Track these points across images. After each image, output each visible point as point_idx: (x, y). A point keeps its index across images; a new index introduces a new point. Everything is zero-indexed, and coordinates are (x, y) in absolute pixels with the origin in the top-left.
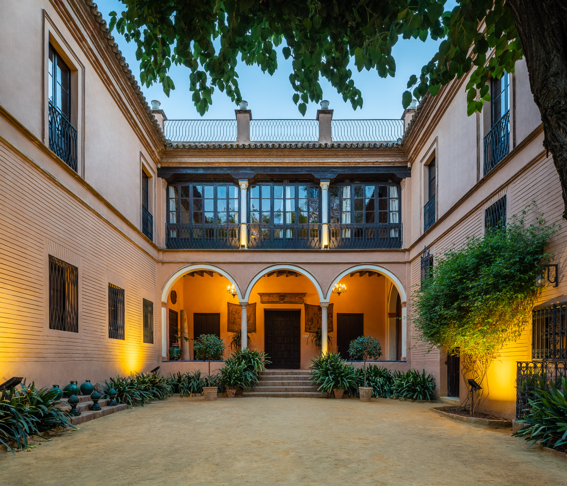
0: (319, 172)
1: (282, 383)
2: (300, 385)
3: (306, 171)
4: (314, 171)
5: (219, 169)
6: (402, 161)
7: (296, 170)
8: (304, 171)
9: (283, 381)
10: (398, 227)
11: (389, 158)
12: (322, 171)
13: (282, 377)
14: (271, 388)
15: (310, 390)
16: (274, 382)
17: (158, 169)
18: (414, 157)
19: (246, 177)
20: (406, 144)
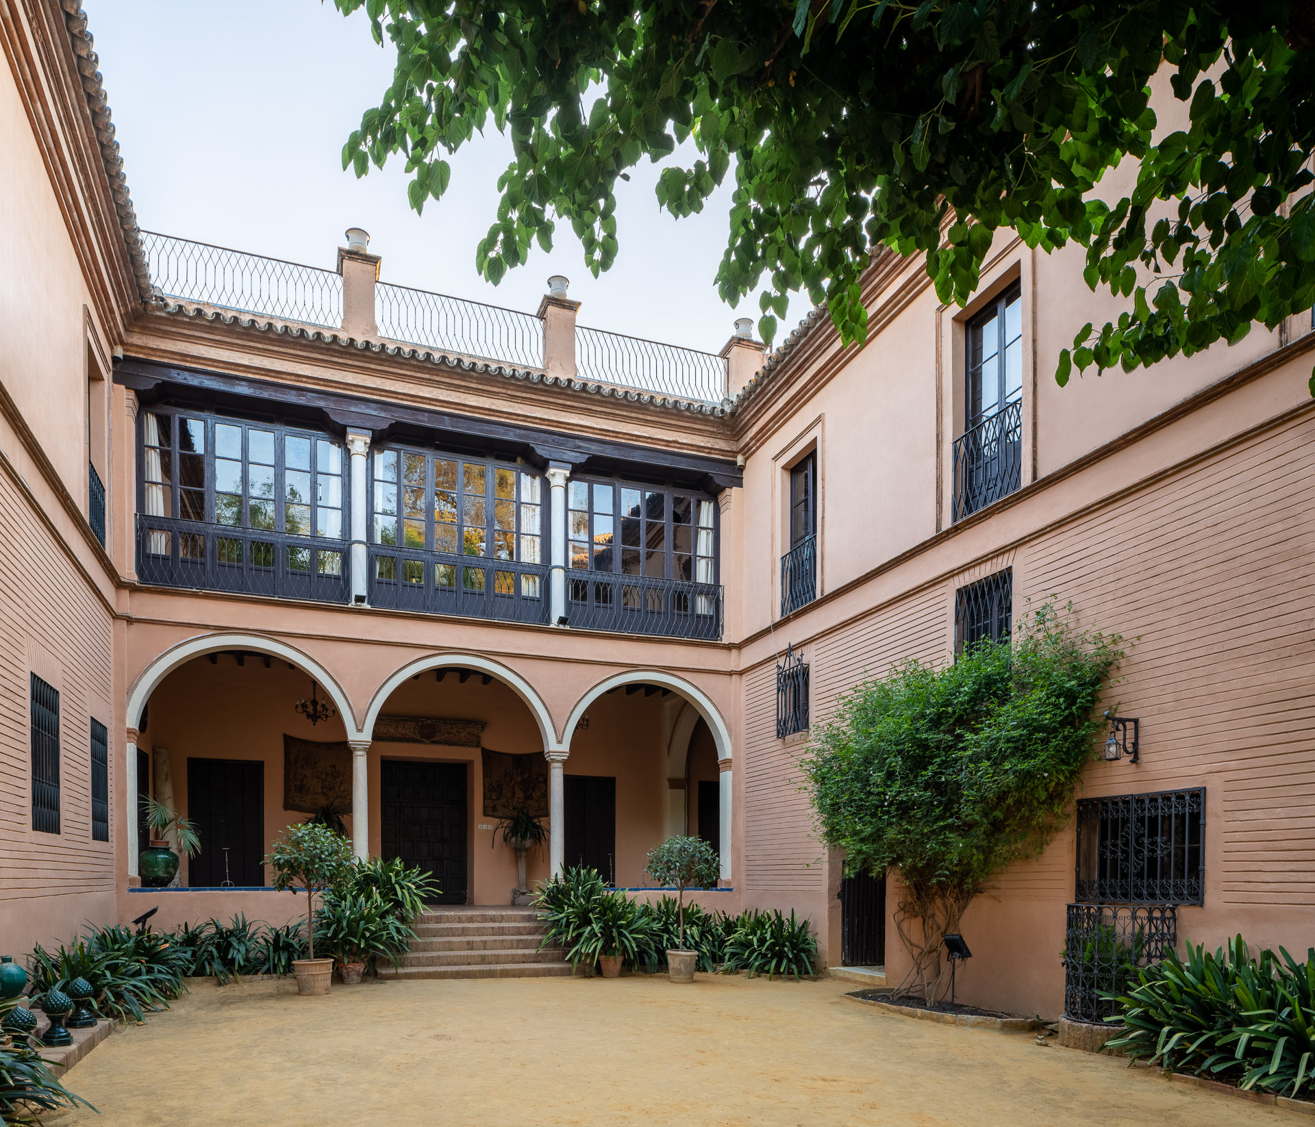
0: (548, 442)
1: (468, 943)
2: (512, 948)
3: (515, 435)
4: (535, 439)
5: (294, 392)
6: (726, 449)
7: (494, 427)
8: (511, 434)
9: (470, 938)
10: (714, 592)
11: (701, 438)
12: (553, 440)
13: (463, 928)
14: (447, 957)
15: (540, 958)
16: (449, 942)
17: (115, 360)
18: (754, 445)
19: (368, 425)
20: (740, 415)
